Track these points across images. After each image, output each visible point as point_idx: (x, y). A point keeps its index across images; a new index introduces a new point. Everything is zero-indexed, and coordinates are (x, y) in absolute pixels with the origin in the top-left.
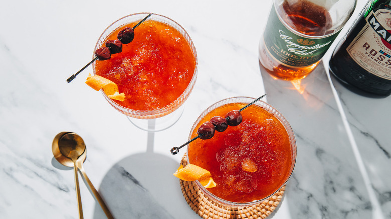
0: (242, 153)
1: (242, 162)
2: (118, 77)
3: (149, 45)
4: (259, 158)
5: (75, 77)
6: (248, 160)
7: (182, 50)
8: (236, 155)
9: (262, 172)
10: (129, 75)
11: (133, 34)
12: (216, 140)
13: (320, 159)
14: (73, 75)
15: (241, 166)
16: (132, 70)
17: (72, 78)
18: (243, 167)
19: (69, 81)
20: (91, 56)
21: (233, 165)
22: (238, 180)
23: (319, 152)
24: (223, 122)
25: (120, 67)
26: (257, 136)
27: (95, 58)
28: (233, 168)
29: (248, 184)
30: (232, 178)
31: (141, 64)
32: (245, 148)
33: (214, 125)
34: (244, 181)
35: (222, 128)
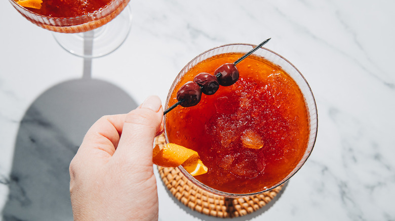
0: (241, 123)
1: (242, 135)
4: (265, 129)
6: (250, 132)
8: (233, 126)
9: (270, 147)
12: (204, 106)
15: (241, 141)
18: (244, 142)
21: (230, 141)
22: (237, 161)
23: (333, 112)
24: (213, 81)
26: (260, 98)
28: (230, 144)
29: (252, 165)
30: (229, 159)
32: (245, 115)
33: (200, 85)
34: (246, 162)
35: (211, 89)
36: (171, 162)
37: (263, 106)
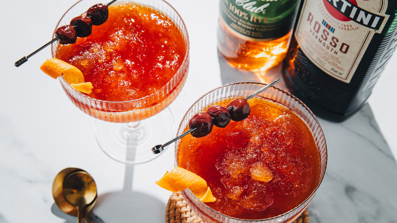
0: (250, 156)
1: (251, 167)
2: (84, 64)
3: (127, 29)
4: (274, 164)
5: (26, 60)
6: (259, 164)
7: (170, 36)
8: (242, 159)
9: (279, 181)
10: (100, 61)
11: (107, 11)
12: (215, 142)
13: (351, 198)
14: (25, 57)
15: (250, 174)
16: (104, 56)
17: (24, 60)
18: (253, 174)
19: (18, 64)
20: (50, 35)
21: (239, 172)
22: (245, 193)
23: (349, 190)
25: (89, 51)
26: (270, 135)
27: (55, 37)
28: (238, 175)
29: (260, 198)
30: (238, 190)
31: (116, 50)
32: (255, 150)
33: (212, 116)
34: (254, 193)
35: (222, 121)
36: (178, 184)
37: (273, 143)
